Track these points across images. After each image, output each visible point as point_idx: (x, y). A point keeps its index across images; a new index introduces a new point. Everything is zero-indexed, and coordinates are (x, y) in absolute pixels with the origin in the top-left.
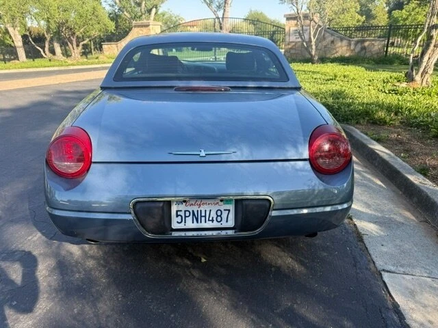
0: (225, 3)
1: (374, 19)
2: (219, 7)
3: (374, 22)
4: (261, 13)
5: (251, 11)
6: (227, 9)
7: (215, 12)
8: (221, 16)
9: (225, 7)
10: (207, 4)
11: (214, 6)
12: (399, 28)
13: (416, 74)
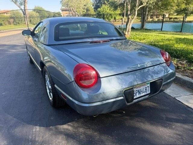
0: (25, 2)
1: (89, 11)
2: (21, 4)
3: (89, 12)
4: (41, 7)
5: (36, 6)
6: (26, 5)
7: (19, 7)
8: (23, 9)
9: (25, 4)
10: (14, 2)
11: (18, 3)
12: (101, 15)
13: (126, 32)
